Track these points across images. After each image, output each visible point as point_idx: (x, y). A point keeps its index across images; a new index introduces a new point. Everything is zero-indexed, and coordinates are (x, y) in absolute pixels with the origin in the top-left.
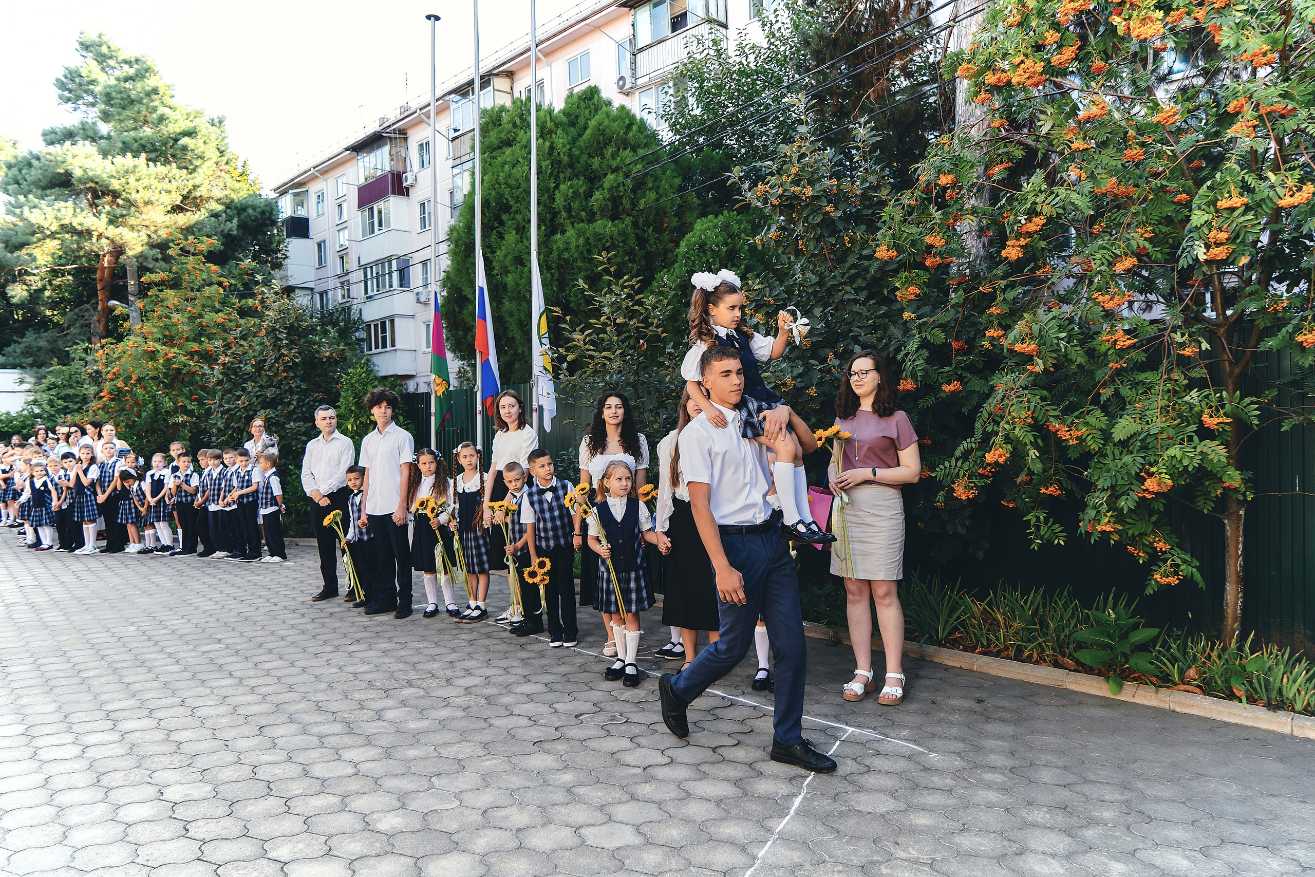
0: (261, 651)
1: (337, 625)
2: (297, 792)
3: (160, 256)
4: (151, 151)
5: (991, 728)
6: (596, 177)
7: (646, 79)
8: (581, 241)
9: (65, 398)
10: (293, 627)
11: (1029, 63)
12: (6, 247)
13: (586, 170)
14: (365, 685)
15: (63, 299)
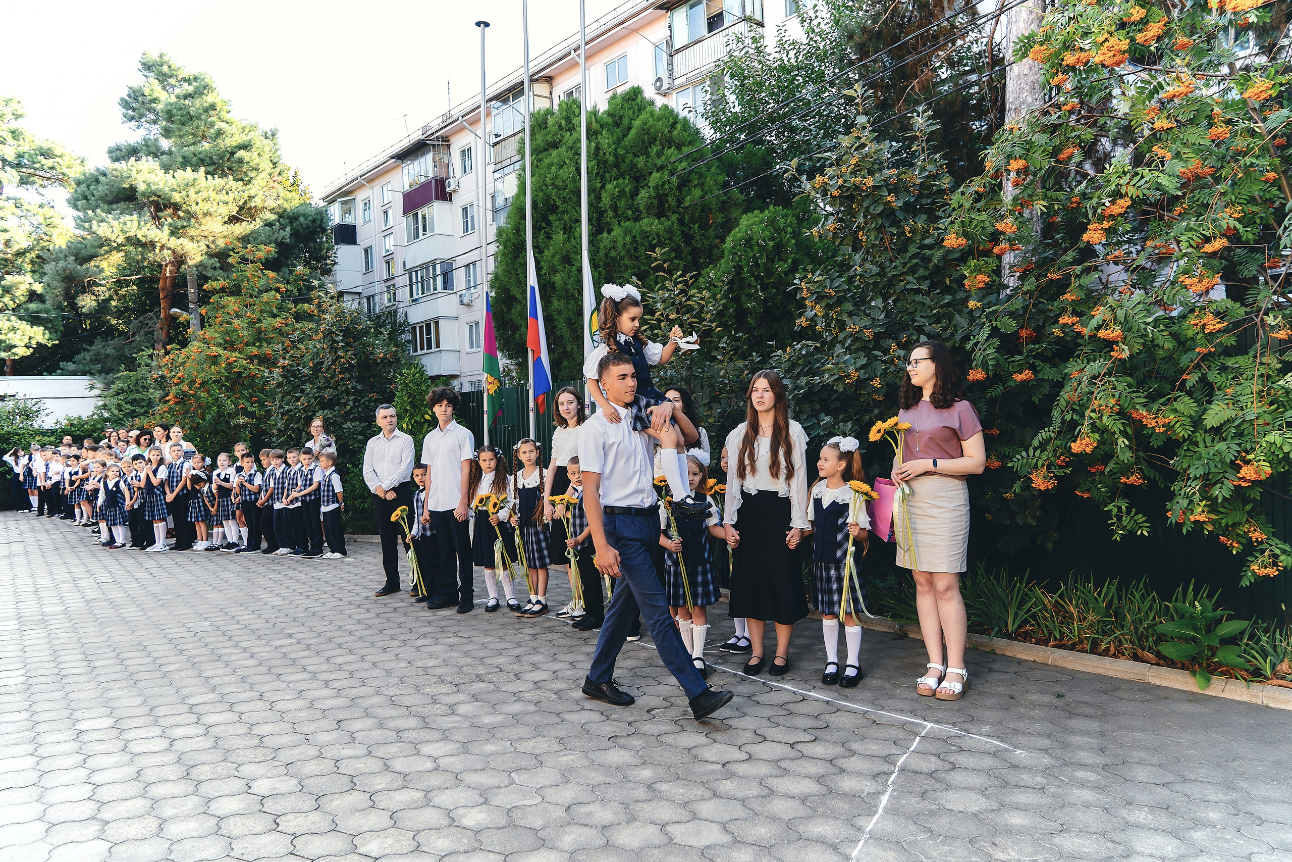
0: (331, 646)
1: (402, 619)
2: (380, 787)
3: (218, 265)
4: (209, 165)
5: (1074, 723)
6: (641, 175)
7: (683, 79)
8: (628, 239)
9: (133, 402)
10: (359, 622)
11: (1113, 41)
12: (76, 260)
13: (632, 169)
14: (435, 679)
15: (127, 309)
